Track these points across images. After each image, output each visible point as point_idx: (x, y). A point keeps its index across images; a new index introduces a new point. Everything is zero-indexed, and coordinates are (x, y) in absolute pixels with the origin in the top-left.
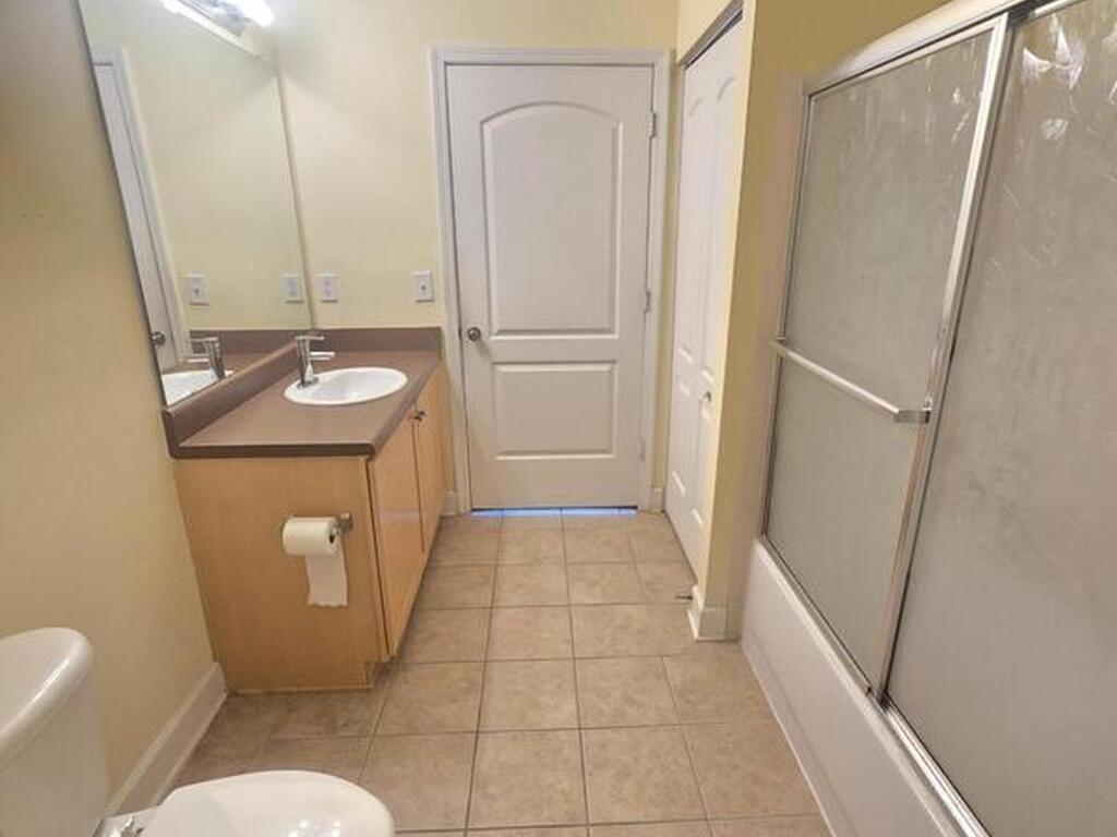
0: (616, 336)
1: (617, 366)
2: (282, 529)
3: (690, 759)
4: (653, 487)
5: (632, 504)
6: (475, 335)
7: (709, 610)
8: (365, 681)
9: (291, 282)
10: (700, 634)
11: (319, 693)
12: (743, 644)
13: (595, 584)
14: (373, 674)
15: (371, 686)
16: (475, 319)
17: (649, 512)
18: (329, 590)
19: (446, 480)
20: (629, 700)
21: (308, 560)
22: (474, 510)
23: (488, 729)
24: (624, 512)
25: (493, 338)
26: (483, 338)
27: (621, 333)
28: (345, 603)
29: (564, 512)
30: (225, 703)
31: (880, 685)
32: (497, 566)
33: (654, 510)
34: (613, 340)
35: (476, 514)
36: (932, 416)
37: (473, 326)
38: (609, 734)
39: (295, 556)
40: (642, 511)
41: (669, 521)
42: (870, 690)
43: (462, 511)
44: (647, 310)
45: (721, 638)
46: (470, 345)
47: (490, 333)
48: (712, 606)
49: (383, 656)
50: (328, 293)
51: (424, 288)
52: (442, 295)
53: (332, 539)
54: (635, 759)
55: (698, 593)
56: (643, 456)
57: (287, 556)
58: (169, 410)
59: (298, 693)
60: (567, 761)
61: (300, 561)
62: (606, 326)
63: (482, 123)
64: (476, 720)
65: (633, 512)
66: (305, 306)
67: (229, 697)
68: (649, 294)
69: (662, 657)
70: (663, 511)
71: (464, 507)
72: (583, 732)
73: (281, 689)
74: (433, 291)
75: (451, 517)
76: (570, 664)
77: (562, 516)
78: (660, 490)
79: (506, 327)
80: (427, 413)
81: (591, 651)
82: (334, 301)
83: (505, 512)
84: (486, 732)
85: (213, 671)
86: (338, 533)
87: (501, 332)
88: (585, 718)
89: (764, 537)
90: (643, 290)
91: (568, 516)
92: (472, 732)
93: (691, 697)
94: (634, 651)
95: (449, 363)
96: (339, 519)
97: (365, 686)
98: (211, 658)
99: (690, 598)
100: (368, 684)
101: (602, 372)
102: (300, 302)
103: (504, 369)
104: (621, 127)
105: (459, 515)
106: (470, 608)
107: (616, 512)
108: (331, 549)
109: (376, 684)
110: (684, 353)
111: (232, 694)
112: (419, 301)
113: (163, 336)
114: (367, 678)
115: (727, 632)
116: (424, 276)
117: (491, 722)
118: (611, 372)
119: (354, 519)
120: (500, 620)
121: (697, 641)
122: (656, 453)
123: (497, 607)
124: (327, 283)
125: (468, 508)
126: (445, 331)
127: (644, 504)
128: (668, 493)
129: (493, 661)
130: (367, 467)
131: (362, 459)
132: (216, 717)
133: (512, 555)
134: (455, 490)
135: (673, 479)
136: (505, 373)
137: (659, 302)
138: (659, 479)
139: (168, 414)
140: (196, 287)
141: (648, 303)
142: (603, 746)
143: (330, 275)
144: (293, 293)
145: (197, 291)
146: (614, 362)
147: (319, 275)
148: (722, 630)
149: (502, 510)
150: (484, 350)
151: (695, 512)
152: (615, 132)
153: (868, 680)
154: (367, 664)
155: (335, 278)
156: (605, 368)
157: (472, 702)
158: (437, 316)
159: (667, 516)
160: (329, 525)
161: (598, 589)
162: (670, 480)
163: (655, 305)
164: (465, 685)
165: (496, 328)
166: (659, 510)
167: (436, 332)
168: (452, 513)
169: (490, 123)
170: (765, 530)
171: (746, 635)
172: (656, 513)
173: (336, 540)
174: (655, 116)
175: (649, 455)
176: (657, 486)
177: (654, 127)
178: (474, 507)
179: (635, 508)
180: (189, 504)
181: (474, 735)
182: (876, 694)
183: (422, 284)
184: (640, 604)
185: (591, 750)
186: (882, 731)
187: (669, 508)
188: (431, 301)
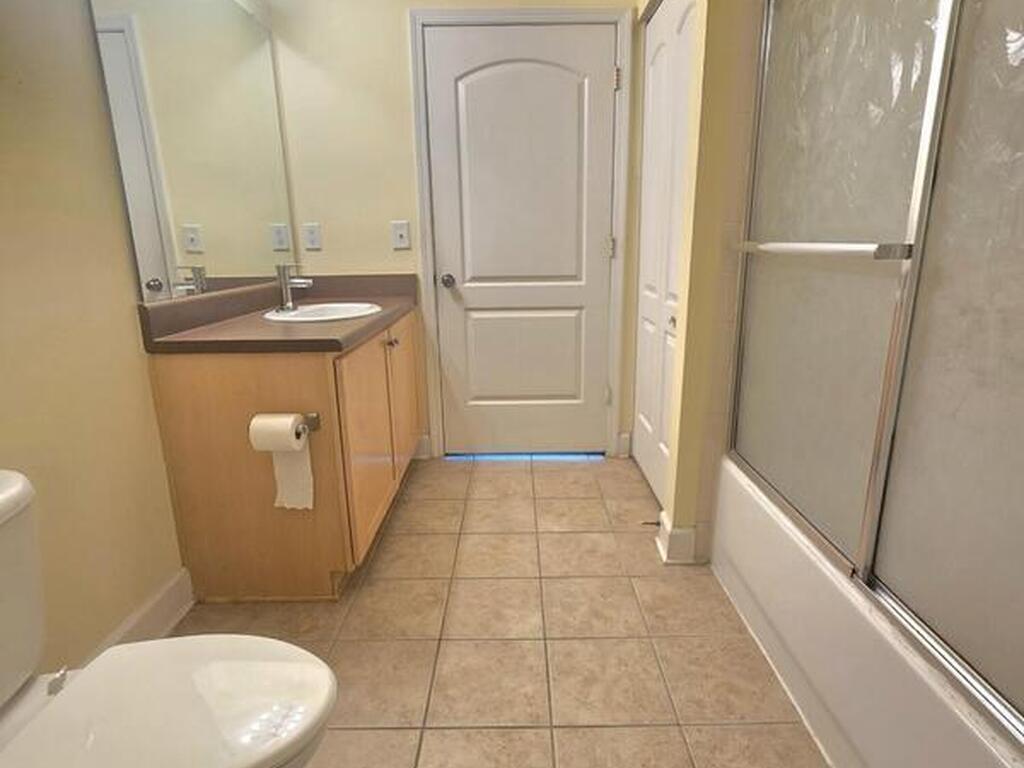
0: (582, 283)
1: (584, 312)
2: (249, 425)
3: (660, 668)
4: (619, 434)
5: (601, 450)
6: (449, 282)
7: (678, 531)
8: (330, 592)
9: (279, 232)
10: (669, 557)
11: (283, 602)
12: (713, 567)
13: (563, 515)
14: (339, 587)
15: (337, 597)
16: (449, 268)
17: (616, 457)
18: (295, 491)
19: (421, 423)
20: (597, 614)
21: (274, 455)
22: (447, 455)
23: (450, 637)
24: (592, 458)
25: (468, 285)
26: (458, 285)
27: (587, 280)
28: (310, 507)
29: (535, 458)
30: (191, 611)
31: (866, 568)
32: (466, 500)
33: (622, 456)
34: (580, 286)
35: (448, 458)
36: (914, 251)
37: (448, 273)
38: (576, 644)
39: (261, 452)
40: (610, 457)
41: (637, 466)
42: (854, 571)
43: (436, 455)
44: (613, 256)
45: (691, 561)
46: (445, 292)
47: (464, 282)
48: (680, 527)
49: (349, 565)
50: (312, 242)
51: (401, 236)
52: (418, 243)
53: (298, 435)
54: (603, 668)
55: (666, 518)
56: (609, 402)
57: (254, 452)
58: (147, 305)
59: (264, 602)
60: (531, 668)
61: (267, 458)
62: (574, 273)
63: (457, 80)
64: (439, 629)
65: (601, 458)
66: (291, 253)
67: (196, 604)
68: (614, 241)
69: (629, 577)
70: (631, 457)
71: (437, 452)
72: (548, 642)
73: (247, 598)
74: (410, 240)
75: (425, 461)
76: (536, 583)
77: (532, 462)
78: (627, 436)
79: (477, 274)
80: (400, 342)
81: (557, 572)
82: (318, 250)
83: (478, 458)
84: (448, 640)
85: (181, 574)
86: (304, 428)
87: (474, 279)
88: (550, 629)
89: (733, 451)
90: (609, 238)
91: (536, 461)
92: (435, 640)
93: (660, 612)
94: (601, 572)
95: (424, 309)
96: (306, 418)
97: (330, 597)
98: (180, 563)
99: (658, 524)
100: (333, 594)
101: (571, 318)
102: (287, 250)
103: (475, 315)
104: (586, 81)
105: (432, 458)
106: (439, 534)
107: (584, 457)
108: (297, 445)
109: (342, 594)
110: (648, 293)
111: (199, 602)
112: (396, 249)
113: (160, 284)
114: (333, 589)
115: (695, 557)
116: (402, 225)
117: (454, 631)
118: (578, 318)
119: (321, 417)
120: (469, 544)
121: (666, 564)
122: (623, 398)
123: (465, 534)
124: (312, 233)
125: (442, 453)
126: (421, 277)
127: (611, 450)
128: (636, 437)
129: (457, 578)
130: (334, 364)
131: (330, 356)
132: (181, 622)
133: (482, 491)
134: (429, 433)
135: (640, 421)
136: (477, 319)
137: (624, 248)
138: (626, 425)
139: (145, 308)
140: (192, 236)
141: (614, 249)
142: (569, 655)
143: (316, 224)
144: (281, 242)
145: (192, 240)
146: (580, 308)
147: (304, 224)
148: (692, 553)
149: (473, 455)
150: (458, 297)
151: (662, 446)
152: (581, 87)
153: (851, 563)
154: (332, 574)
155: (319, 227)
156: (573, 314)
157: (436, 614)
158: (413, 264)
159: (635, 462)
160: (296, 420)
161: (565, 520)
162: (636, 424)
163: (620, 252)
164: (431, 598)
165: (468, 276)
166: (627, 456)
167: (413, 279)
168: (424, 457)
169: (463, 80)
170: (733, 444)
171: (716, 557)
172: (625, 459)
173: (304, 436)
174: (618, 70)
175: (616, 401)
176: (625, 432)
177: (618, 80)
178: (447, 452)
179: (603, 454)
180: (163, 403)
181: (436, 642)
182: (861, 576)
183: (399, 232)
184: (607, 532)
185: (556, 658)
186: (870, 611)
187: (636, 454)
188: (408, 249)
